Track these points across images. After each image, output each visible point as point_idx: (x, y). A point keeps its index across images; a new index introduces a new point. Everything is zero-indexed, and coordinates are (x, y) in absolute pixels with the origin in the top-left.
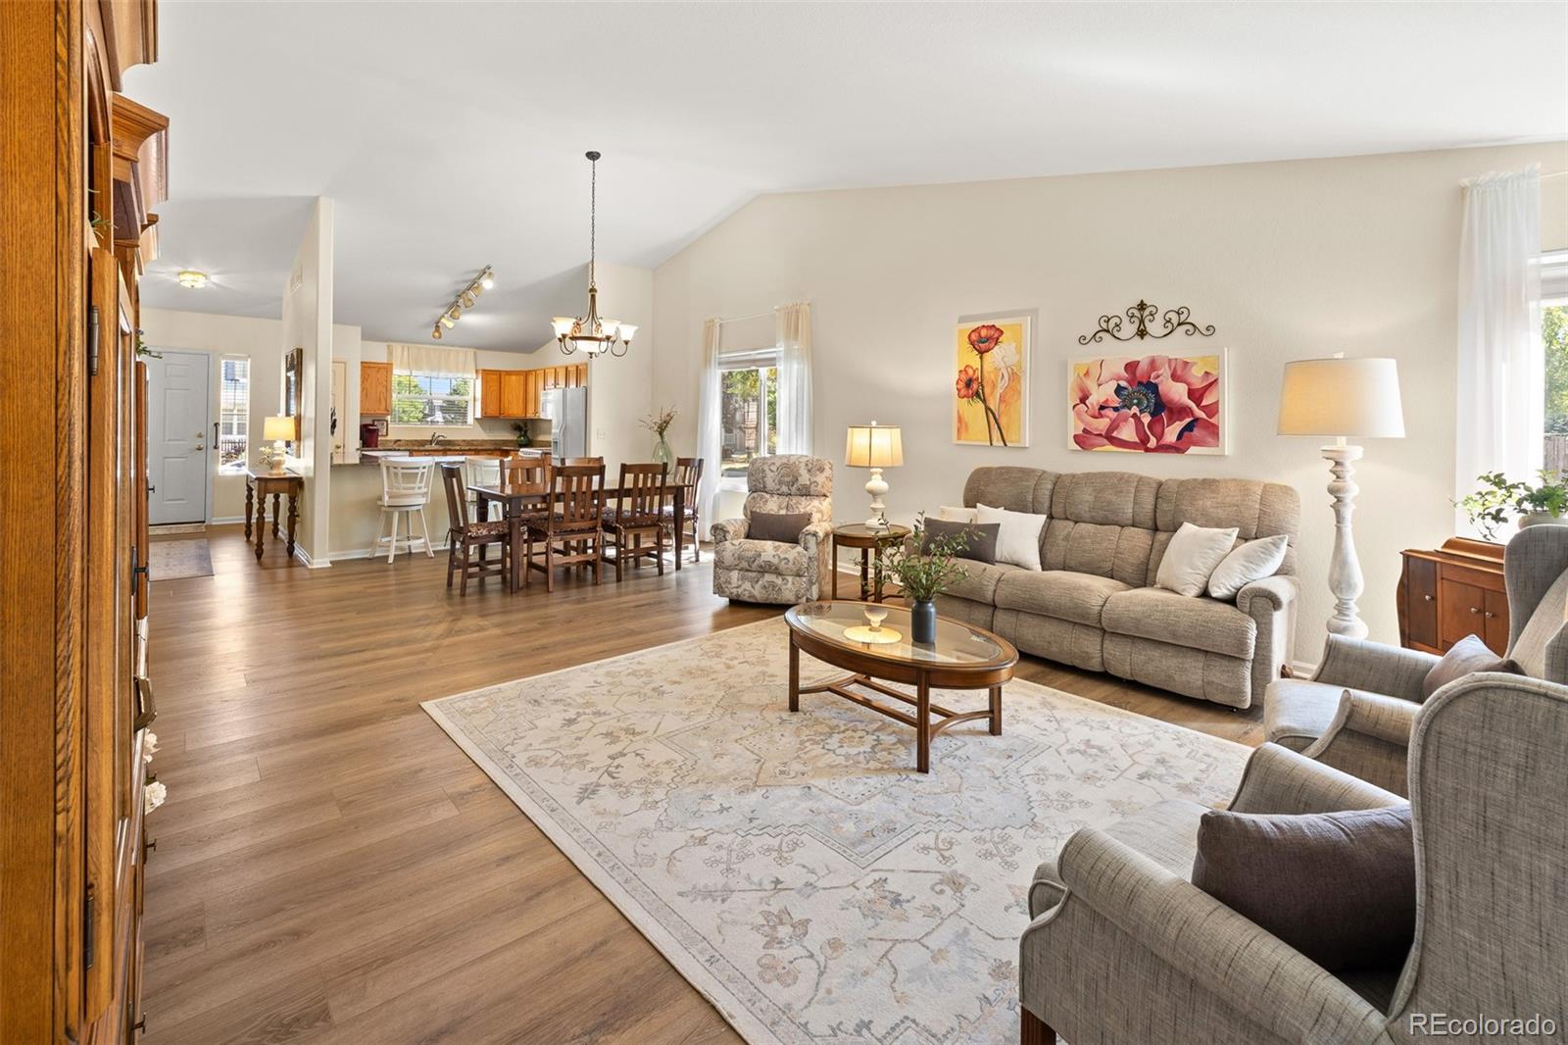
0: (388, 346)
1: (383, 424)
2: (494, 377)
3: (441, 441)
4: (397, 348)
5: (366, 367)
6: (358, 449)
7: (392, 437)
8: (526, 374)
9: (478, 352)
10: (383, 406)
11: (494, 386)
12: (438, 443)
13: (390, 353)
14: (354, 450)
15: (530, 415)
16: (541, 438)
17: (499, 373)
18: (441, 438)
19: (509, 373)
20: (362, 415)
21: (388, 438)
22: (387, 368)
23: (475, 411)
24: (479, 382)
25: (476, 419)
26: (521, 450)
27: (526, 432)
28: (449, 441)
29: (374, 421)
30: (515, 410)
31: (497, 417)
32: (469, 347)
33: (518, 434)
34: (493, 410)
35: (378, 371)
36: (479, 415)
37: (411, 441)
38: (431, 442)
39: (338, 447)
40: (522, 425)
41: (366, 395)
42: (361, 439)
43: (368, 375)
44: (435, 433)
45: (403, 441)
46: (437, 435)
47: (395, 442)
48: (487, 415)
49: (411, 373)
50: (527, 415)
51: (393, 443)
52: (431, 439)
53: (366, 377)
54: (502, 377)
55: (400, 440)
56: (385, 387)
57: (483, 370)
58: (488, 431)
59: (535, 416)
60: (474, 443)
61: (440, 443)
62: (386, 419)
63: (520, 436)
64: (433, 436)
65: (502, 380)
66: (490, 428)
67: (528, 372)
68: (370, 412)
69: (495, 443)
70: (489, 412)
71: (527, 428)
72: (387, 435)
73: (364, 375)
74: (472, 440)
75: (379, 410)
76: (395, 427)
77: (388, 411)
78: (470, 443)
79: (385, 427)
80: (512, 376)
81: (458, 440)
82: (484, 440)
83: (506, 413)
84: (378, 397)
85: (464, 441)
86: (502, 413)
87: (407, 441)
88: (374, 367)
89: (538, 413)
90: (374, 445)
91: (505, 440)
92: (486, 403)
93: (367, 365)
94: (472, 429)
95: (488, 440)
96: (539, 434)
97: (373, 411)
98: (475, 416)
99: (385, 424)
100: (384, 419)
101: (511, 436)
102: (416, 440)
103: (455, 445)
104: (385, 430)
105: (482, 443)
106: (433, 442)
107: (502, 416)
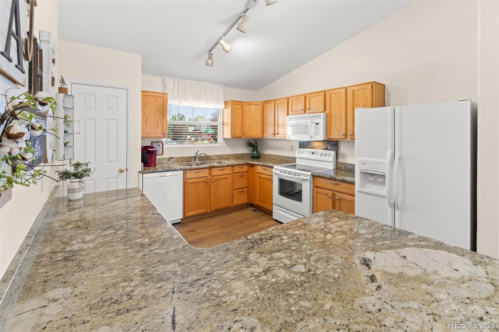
0: (163, 80)
1: (159, 145)
2: (239, 106)
3: (201, 157)
4: (170, 82)
6: (140, 172)
7: (166, 155)
8: (263, 104)
9: (226, 88)
10: (159, 132)
11: (239, 113)
12: (201, 158)
13: (164, 85)
14: (137, 173)
15: (269, 136)
17: (242, 104)
19: (249, 103)
21: (163, 156)
22: (162, 97)
23: (226, 132)
24: (228, 112)
25: (224, 139)
26: (275, 167)
27: (257, 147)
29: (152, 143)
30: (255, 133)
31: (241, 137)
32: (220, 83)
34: (238, 133)
35: (156, 101)
36: (228, 135)
37: (180, 158)
38: (195, 158)
39: (121, 171)
41: (147, 120)
42: (142, 161)
43: (148, 103)
44: (198, 151)
45: (175, 159)
46: (199, 153)
47: (169, 160)
48: (234, 136)
49: (180, 103)
50: (264, 136)
51: (167, 160)
52: (194, 155)
53: (146, 104)
54: (244, 106)
55: (172, 158)
56: (162, 114)
57: (232, 101)
58: (232, 147)
59: (274, 137)
60: (223, 157)
61: (201, 159)
62: (162, 141)
63: (253, 151)
64: (197, 153)
65: (245, 109)
66: (233, 146)
67: (264, 102)
68: (150, 136)
69: (236, 157)
70: (235, 134)
71: (257, 145)
72: (163, 154)
73: (144, 103)
74: (222, 155)
75: (157, 134)
76: (168, 147)
77: (164, 134)
78: (220, 157)
79: (161, 148)
80: (253, 106)
81: (213, 156)
82: (229, 154)
83: (247, 134)
84: (157, 122)
85: (217, 156)
86: (245, 134)
87: (178, 158)
88: (153, 96)
89: (278, 134)
90: (153, 165)
91: (242, 154)
92: (234, 126)
93: (146, 94)
94: (221, 145)
95: (232, 154)
96: (267, 149)
97: (152, 136)
98: (223, 136)
99: (161, 145)
100: (160, 141)
101: (245, 151)
102: (184, 157)
103: (211, 159)
104: (161, 150)
105: (228, 157)
106: (197, 158)
107: (245, 136)
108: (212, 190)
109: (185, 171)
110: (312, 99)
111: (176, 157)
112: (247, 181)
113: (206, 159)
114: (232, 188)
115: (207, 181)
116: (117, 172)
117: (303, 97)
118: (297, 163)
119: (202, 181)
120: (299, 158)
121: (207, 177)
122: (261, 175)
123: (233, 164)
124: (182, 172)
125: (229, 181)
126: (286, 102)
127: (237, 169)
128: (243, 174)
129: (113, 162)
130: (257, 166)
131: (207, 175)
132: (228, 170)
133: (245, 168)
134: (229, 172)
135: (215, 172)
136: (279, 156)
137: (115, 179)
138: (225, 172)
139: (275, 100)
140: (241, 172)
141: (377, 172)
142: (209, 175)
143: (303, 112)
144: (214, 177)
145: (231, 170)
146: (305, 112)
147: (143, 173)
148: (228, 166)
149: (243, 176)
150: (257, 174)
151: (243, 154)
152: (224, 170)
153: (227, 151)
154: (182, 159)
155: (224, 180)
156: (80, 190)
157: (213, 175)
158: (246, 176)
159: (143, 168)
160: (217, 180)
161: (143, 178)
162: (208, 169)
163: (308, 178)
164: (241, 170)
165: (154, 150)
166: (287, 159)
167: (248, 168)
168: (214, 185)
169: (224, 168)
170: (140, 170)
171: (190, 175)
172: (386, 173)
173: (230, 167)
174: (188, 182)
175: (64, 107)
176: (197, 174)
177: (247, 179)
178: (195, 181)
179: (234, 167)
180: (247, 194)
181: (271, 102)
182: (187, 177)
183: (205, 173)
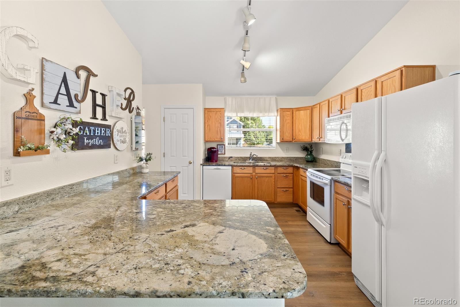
1: (222, 147)
2: (289, 113)
4: (229, 99)
5: (207, 111)
6: (201, 165)
7: (227, 155)
8: (312, 109)
9: (278, 97)
10: (219, 137)
11: (288, 119)
13: (225, 102)
15: (315, 140)
16: (323, 157)
17: (292, 111)
18: (255, 156)
19: (298, 109)
20: (206, 142)
21: (226, 156)
22: (220, 111)
23: (276, 138)
24: (279, 118)
25: (278, 143)
26: (309, 169)
27: (311, 152)
28: (261, 158)
29: (218, 145)
30: (304, 137)
31: (291, 141)
32: (272, 95)
33: (306, 153)
34: (288, 137)
35: (216, 114)
36: (279, 140)
39: (190, 163)
40: (308, 147)
43: (210, 116)
44: (251, 153)
45: (234, 158)
46: (252, 154)
47: (229, 158)
48: (282, 140)
49: (237, 114)
50: (313, 140)
51: (228, 159)
52: (249, 156)
53: (209, 118)
54: (294, 112)
55: (232, 157)
56: (220, 124)
57: (280, 109)
58: (286, 151)
59: (320, 141)
60: (276, 159)
61: (255, 159)
62: (224, 144)
63: (307, 155)
64: (251, 154)
65: (294, 114)
66: (287, 149)
67: (313, 106)
68: (212, 140)
69: (290, 160)
70: (284, 138)
71: (312, 150)
72: (225, 154)
73: (208, 117)
74: (275, 157)
75: (217, 138)
76: (229, 149)
77: (222, 139)
78: (274, 159)
79: (224, 149)
80: (302, 111)
81: (266, 157)
82: (283, 157)
83: (297, 138)
84: (216, 130)
85: (270, 158)
86: (294, 138)
87: (236, 157)
88: (214, 111)
89: (322, 138)
90: (214, 161)
91: (296, 157)
92: (283, 132)
93: (209, 110)
94: (275, 148)
95: (285, 157)
96: (321, 154)
97: (213, 140)
98: (276, 141)
99: (224, 147)
100: (223, 144)
101: (301, 155)
102: (241, 157)
103: (264, 160)
104: (224, 151)
105: (282, 159)
106: (251, 158)
107: (295, 140)
108: (256, 185)
109: (232, 166)
110: (346, 97)
111: (235, 157)
112: (292, 182)
113: (260, 160)
114: (276, 186)
115: (251, 177)
116: (188, 163)
117: (340, 96)
118: (341, 168)
119: (248, 176)
120: (343, 163)
121: (252, 173)
122: (303, 177)
123: (276, 165)
124: (230, 168)
125: (273, 180)
126: (327, 104)
127: (280, 170)
128: (288, 175)
129: (186, 156)
130: (301, 169)
131: (252, 172)
132: (272, 170)
133: (290, 170)
134: (273, 171)
135: (258, 170)
136: (329, 160)
137: (187, 167)
138: (268, 171)
139: (320, 104)
140: (286, 173)
141: (366, 177)
142: (253, 172)
143: (339, 113)
144: (258, 174)
145: (275, 170)
146: (341, 113)
147: (203, 166)
148: (271, 166)
149: (288, 177)
150: (300, 176)
151: (298, 157)
152: (267, 169)
153: (281, 153)
154: (239, 159)
155: (268, 178)
156: (147, 168)
157: (256, 172)
158: (291, 178)
159: (203, 162)
160: (261, 178)
161: (203, 169)
162: (252, 167)
163: (328, 182)
164: (285, 171)
165: (215, 151)
166: (336, 164)
167: (293, 170)
168: (258, 181)
169: (267, 168)
170: (202, 163)
171: (237, 170)
172: (369, 178)
173: (273, 168)
174: (235, 175)
175: (135, 122)
176: (242, 170)
177: (292, 180)
178: (241, 175)
179: (278, 167)
180: (292, 194)
181: (316, 106)
182: (235, 172)
183: (250, 170)
